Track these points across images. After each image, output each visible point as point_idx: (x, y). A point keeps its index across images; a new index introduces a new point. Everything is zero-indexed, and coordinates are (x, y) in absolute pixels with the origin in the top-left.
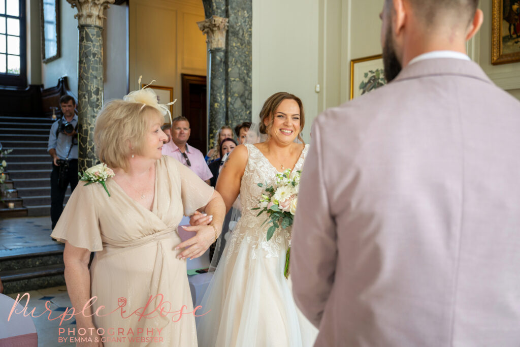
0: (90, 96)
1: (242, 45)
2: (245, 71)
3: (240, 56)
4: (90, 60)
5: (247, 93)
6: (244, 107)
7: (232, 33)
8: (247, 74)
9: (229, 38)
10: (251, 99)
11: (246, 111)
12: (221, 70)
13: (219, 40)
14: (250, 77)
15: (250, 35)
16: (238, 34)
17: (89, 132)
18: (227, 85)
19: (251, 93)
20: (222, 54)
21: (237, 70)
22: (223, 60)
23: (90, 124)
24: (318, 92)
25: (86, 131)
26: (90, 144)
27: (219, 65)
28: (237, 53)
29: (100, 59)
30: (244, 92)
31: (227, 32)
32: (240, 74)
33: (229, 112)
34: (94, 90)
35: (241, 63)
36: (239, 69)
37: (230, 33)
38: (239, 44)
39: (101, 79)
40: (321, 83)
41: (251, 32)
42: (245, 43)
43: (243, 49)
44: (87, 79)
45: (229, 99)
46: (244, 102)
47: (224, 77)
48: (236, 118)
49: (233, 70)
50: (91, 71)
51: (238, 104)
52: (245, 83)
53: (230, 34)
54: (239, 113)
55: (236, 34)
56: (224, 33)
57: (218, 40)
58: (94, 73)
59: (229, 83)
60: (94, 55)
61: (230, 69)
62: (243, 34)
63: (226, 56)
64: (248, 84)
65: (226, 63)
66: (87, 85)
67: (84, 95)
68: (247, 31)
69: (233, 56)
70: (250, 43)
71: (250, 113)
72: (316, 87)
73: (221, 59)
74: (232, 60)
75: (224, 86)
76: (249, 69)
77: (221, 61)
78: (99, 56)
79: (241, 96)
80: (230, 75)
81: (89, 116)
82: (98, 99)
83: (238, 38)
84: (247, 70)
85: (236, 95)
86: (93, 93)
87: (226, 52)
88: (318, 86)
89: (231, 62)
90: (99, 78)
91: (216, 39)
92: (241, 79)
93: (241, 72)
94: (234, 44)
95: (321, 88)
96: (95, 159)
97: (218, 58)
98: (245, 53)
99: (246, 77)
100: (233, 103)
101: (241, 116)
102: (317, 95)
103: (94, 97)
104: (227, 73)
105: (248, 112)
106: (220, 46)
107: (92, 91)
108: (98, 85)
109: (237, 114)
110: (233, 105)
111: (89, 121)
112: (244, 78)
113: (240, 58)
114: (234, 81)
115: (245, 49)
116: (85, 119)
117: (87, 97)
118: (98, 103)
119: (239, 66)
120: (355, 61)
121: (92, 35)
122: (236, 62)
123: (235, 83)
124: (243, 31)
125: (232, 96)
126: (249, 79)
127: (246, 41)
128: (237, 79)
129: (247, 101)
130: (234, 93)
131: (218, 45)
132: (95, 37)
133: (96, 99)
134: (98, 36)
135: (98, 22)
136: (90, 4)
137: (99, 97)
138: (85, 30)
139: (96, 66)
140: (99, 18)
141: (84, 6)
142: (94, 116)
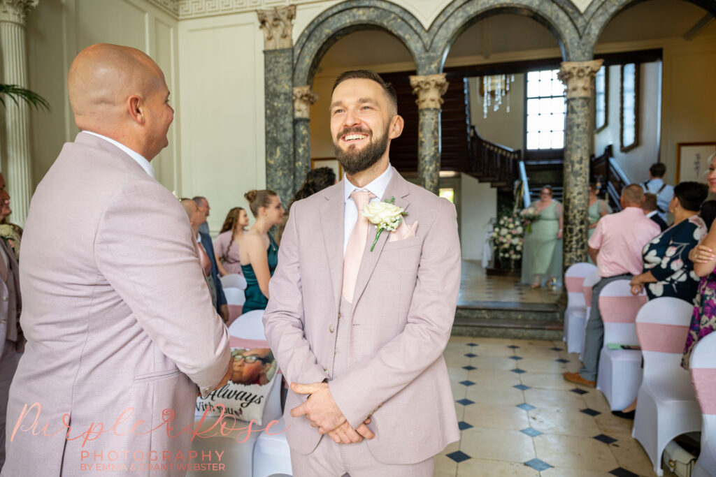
0: (573, 166)
4: (574, 132)
17: (572, 200)
23: (572, 193)
25: (569, 200)
26: (572, 212)
29: (585, 129)
34: (578, 159)
39: (585, 148)
44: (571, 149)
50: (574, 142)
58: (579, 143)
60: (578, 126)
66: (570, 156)
67: (567, 166)
78: (584, 126)
81: (572, 184)
82: (581, 168)
86: (578, 162)
90: (583, 148)
96: (576, 226)
103: (577, 166)
107: (575, 161)
108: (582, 154)
111: (572, 190)
116: (568, 188)
117: (570, 167)
118: (580, 172)
132: (579, 108)
133: (579, 169)
134: (583, 106)
135: (583, 94)
136: (575, 79)
137: (583, 166)
138: (573, 103)
139: (580, 136)
140: (585, 89)
141: (571, 81)
142: (576, 185)
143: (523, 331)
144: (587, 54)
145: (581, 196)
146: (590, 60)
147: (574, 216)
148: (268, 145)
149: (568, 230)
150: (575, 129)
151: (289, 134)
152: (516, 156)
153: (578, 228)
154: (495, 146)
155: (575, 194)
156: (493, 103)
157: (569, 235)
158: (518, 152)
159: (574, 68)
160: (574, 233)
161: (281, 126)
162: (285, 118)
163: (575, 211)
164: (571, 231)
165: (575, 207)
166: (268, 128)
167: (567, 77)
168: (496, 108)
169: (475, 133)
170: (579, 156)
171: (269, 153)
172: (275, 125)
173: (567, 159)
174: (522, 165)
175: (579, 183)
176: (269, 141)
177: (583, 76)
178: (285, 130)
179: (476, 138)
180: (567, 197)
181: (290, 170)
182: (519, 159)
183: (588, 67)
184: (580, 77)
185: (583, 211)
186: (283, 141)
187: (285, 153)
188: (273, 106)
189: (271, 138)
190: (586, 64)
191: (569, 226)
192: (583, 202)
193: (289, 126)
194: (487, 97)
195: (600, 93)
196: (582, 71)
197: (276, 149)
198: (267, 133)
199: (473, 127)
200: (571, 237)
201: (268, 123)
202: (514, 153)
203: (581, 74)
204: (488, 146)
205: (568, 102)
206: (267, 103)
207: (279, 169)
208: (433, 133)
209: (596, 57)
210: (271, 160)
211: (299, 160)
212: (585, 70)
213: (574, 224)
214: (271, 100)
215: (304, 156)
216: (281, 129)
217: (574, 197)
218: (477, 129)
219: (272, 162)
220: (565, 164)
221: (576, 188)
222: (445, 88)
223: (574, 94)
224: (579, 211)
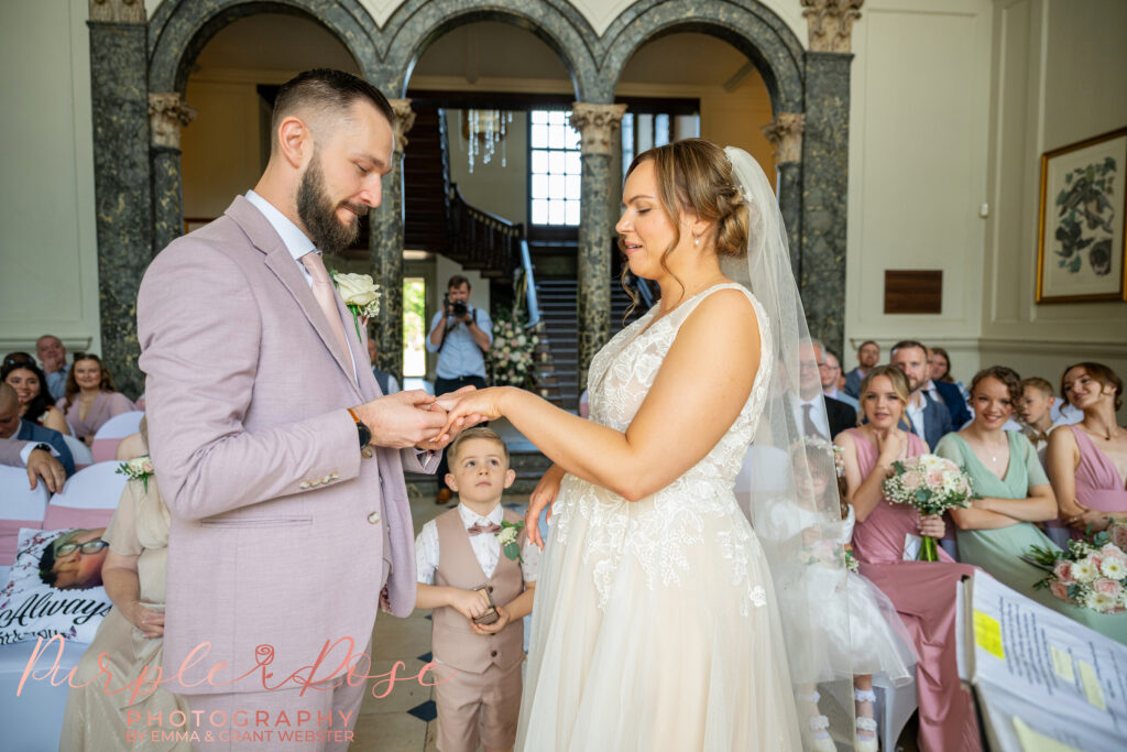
0: (590, 249)
1: (829, 152)
2: (835, 194)
3: (825, 171)
4: (592, 202)
5: (837, 228)
6: (830, 251)
7: (812, 135)
8: (839, 198)
9: (807, 144)
10: (845, 238)
11: (835, 257)
12: (793, 196)
13: (791, 150)
14: (845, 203)
15: (846, 135)
16: (821, 137)
17: (589, 297)
18: (801, 218)
19: (844, 227)
20: (795, 171)
21: (819, 194)
22: (797, 180)
23: (589, 287)
24: (985, 217)
25: (585, 296)
26: (590, 313)
27: (790, 188)
28: (819, 166)
29: (604, 198)
30: (832, 227)
31: (803, 135)
32: (824, 199)
33: (804, 262)
34: (597, 240)
35: (828, 182)
36: (823, 191)
37: (809, 135)
38: (823, 152)
39: (605, 225)
40: (990, 201)
41: (847, 131)
42: (834, 148)
43: (831, 159)
44: (587, 226)
45: (805, 240)
46: (831, 243)
47: (798, 206)
48: (816, 269)
49: (813, 194)
50: (592, 216)
51: (820, 247)
52: (835, 212)
53: (808, 138)
54: (822, 261)
55: (818, 136)
56: (799, 138)
57: (789, 150)
58: (597, 218)
59: (805, 215)
60: (596, 193)
61: (806, 194)
62: (831, 136)
63: (802, 174)
64: (840, 213)
65: (801, 185)
66: (586, 234)
67: (583, 250)
68: (840, 129)
69: (812, 171)
70: (844, 148)
71: (844, 260)
72: (980, 208)
73: (794, 178)
74: (810, 178)
75: (797, 221)
76: (841, 188)
77: (793, 182)
78: (603, 194)
79: (827, 234)
80: (806, 202)
81: (589, 275)
82: (601, 253)
83: (822, 142)
84: (837, 191)
85: (817, 233)
86: (596, 244)
87: (802, 167)
88: (986, 206)
89: (809, 181)
90: (602, 224)
91: (786, 149)
92: (826, 207)
93: (826, 196)
94: (815, 153)
95: (991, 209)
96: (595, 333)
97: (789, 177)
98: (834, 164)
99: (836, 204)
100: (810, 244)
101: (826, 265)
102: (983, 221)
103: (595, 250)
104: (802, 200)
105: (839, 258)
106: (791, 159)
107: (593, 242)
108: (601, 233)
109: (817, 262)
110: (811, 249)
111: (589, 283)
112: (832, 205)
113: (826, 174)
114: (814, 211)
115: (835, 158)
116: (584, 279)
117: (586, 250)
118: (600, 258)
119: (823, 186)
120: (1048, 155)
121: (595, 167)
122: (818, 181)
123: (814, 214)
124: (832, 130)
125: (810, 235)
126: (842, 206)
127: (837, 146)
128: (820, 208)
129: (838, 242)
130: (813, 229)
131: (787, 157)
132: (598, 170)
133: (597, 253)
134: (602, 167)
135: (601, 149)
136: (591, 127)
137: (602, 249)
138: (588, 161)
139: (599, 208)
140: (604, 143)
141: (586, 130)
142: (594, 276)
143: (526, 482)
144: (606, 95)
145: (600, 292)
146: (610, 103)
147: (593, 319)
148: (101, 189)
149: (584, 338)
150: (592, 198)
151: (142, 173)
152: (517, 233)
153: (598, 335)
154: (486, 216)
155: (593, 289)
156: (483, 151)
157: (586, 346)
158: (520, 227)
159: (590, 112)
160: (593, 343)
161: (127, 157)
162: (133, 145)
163: (594, 312)
164: (588, 339)
165: (593, 307)
166: (101, 160)
167: (580, 123)
168: (487, 160)
169: (457, 194)
170: (598, 235)
171: (103, 202)
172: (114, 154)
173: (582, 238)
174: (524, 246)
175: (598, 273)
176: (103, 182)
177: (602, 125)
178: (133, 165)
179: (457, 201)
180: (583, 292)
181: (145, 235)
182: (521, 237)
183: (607, 113)
184: (598, 126)
185: (603, 312)
186: (131, 184)
187: (135, 205)
188: (110, 122)
189: (107, 177)
190: (605, 108)
191: (586, 333)
192: (603, 299)
193: (142, 158)
194: (473, 143)
195: (628, 151)
196: (599, 117)
197: (116, 198)
198: (98, 168)
199: (453, 186)
200: (589, 348)
201: (99, 151)
202: (514, 227)
203: (599, 122)
204: (476, 216)
205: (583, 158)
206: (96, 115)
207: (122, 232)
208: (392, 189)
209: (618, 100)
210: (107, 215)
211: (162, 219)
212: (604, 116)
213: (593, 330)
214: (104, 109)
215: (170, 211)
216: (127, 162)
217: (592, 293)
218: (459, 188)
219: (110, 220)
220: (580, 245)
221: (595, 280)
222: (411, 121)
223: (590, 149)
224: (598, 313)
